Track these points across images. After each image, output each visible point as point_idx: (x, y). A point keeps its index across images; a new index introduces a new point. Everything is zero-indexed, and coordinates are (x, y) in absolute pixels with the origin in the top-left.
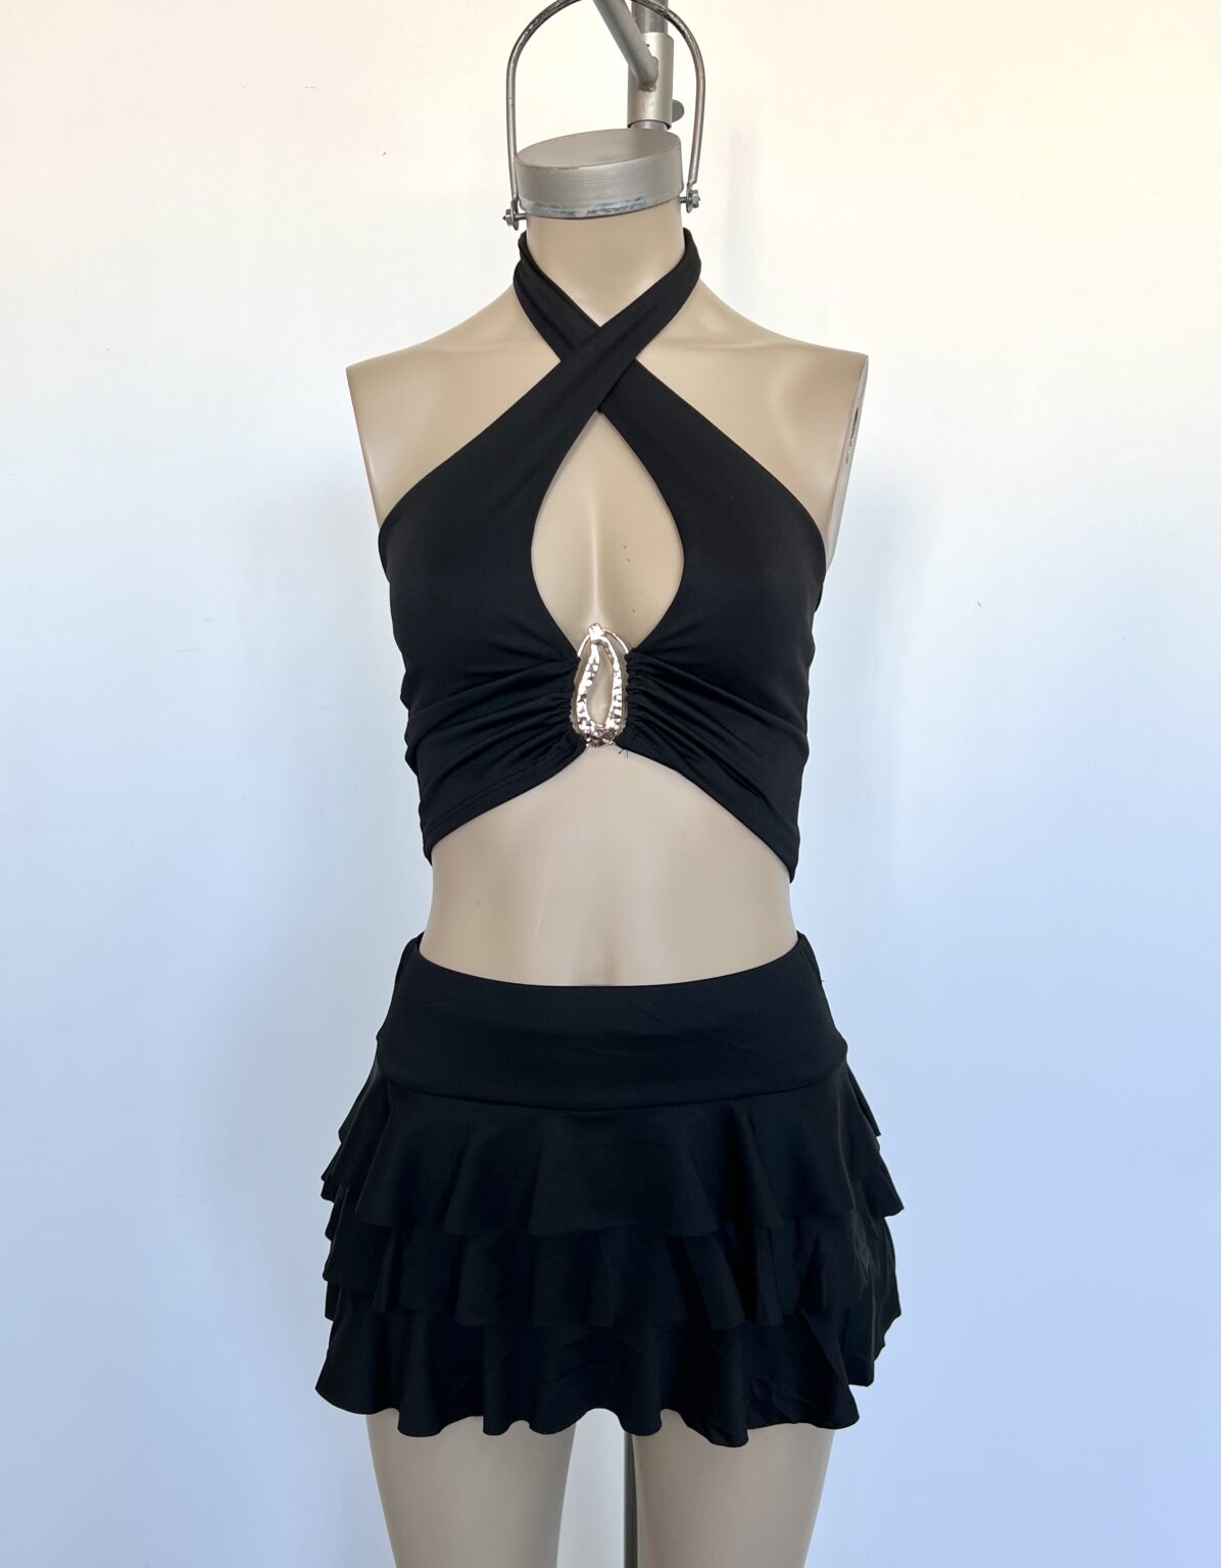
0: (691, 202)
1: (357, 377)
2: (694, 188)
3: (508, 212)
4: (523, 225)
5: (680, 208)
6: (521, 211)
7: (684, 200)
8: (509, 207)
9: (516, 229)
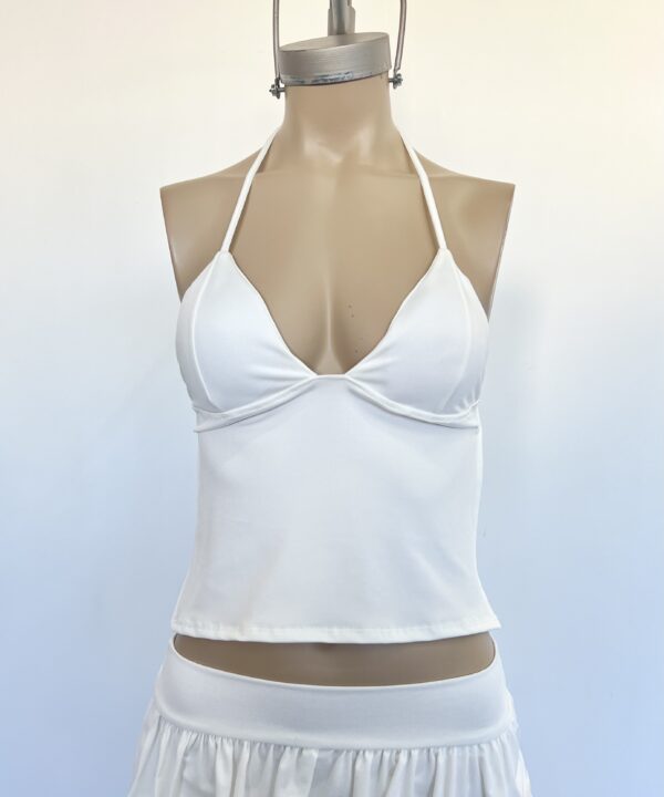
0: (397, 81)
1: (167, 195)
2: (398, 72)
3: (273, 86)
4: (283, 94)
5: (388, 86)
6: (282, 86)
7: (391, 80)
8: (274, 83)
9: (278, 97)
